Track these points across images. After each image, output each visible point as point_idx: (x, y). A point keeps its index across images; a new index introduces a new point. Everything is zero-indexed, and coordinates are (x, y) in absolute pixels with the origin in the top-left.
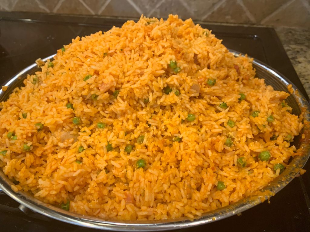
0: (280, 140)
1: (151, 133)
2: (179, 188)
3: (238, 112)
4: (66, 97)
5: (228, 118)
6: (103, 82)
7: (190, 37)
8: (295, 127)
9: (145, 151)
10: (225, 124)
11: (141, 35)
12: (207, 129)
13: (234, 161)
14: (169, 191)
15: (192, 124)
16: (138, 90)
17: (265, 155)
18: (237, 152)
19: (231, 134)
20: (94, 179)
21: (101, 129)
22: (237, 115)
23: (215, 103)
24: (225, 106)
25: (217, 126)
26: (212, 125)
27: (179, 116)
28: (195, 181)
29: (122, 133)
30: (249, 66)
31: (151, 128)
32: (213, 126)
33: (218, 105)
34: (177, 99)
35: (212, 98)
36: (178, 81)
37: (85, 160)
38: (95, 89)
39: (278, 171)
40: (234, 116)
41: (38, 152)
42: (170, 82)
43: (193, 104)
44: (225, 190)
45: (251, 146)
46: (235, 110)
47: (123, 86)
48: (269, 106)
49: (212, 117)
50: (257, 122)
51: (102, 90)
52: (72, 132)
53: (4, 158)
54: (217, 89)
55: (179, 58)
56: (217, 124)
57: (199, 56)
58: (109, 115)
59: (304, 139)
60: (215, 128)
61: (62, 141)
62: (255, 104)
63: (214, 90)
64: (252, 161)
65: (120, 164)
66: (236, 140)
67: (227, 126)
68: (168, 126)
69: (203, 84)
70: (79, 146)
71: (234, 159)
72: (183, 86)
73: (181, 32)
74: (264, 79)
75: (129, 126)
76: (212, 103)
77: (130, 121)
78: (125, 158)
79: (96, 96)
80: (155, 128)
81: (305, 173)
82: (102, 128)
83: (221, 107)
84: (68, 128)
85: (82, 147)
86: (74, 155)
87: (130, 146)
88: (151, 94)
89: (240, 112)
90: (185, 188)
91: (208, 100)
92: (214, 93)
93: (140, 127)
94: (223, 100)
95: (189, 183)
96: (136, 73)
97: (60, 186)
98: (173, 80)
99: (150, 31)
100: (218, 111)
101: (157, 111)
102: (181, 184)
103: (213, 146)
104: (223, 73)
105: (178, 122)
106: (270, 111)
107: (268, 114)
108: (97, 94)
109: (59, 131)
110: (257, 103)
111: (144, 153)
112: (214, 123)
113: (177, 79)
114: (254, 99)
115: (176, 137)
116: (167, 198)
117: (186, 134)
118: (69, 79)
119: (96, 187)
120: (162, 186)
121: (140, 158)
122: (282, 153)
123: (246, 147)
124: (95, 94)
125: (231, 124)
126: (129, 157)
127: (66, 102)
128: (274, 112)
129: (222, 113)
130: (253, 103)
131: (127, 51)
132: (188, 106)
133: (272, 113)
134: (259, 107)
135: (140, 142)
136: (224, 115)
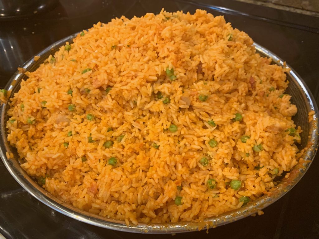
0: (262, 172)
1: (133, 135)
2: (138, 192)
3: (226, 133)
4: (68, 84)
5: (212, 138)
6: (97, 79)
7: (212, 38)
8: (286, 163)
9: (121, 150)
10: (206, 142)
11: (151, 32)
12: (187, 143)
13: (204, 180)
14: (126, 193)
15: (173, 134)
16: (126, 92)
17: (235, 184)
18: (211, 172)
19: (210, 153)
20: (71, 163)
21: (88, 121)
22: (223, 136)
23: (204, 118)
24: (213, 124)
25: (196, 143)
26: (194, 140)
27: (162, 124)
28: (154, 190)
29: (105, 129)
30: (280, 77)
31: (134, 130)
32: (194, 142)
33: (206, 121)
34: (162, 108)
35: (201, 113)
36: (168, 90)
37: (71, 144)
38: (89, 83)
39: (241, 204)
40: (219, 136)
41: (39, 126)
42: (161, 89)
43: (181, 116)
44: (180, 206)
45: (226, 171)
46: (224, 130)
47: (115, 86)
48: (261, 134)
49: (196, 132)
50: (240, 149)
51: (94, 86)
52: (67, 117)
53: (12, 126)
54: (207, 106)
55: (178, 65)
56: (198, 141)
57: (203, 66)
58: (100, 109)
59: (286, 179)
60: (195, 144)
61: (57, 123)
62: (249, 128)
63: (204, 106)
64: (221, 186)
65: (95, 157)
66: (213, 160)
67: (208, 145)
68: (150, 132)
69: (195, 97)
70: (69, 131)
71: (205, 178)
72: (174, 95)
73: (203, 31)
74: (291, 97)
75: (113, 123)
76: (201, 117)
77: (115, 119)
78: (101, 152)
79: (89, 91)
80: (137, 131)
81: (262, 215)
82: (90, 119)
83: (209, 124)
84: (63, 112)
85: (71, 132)
86: (63, 138)
87: (110, 143)
88: (139, 98)
89: (228, 133)
90: (144, 194)
91: (198, 114)
92: (204, 109)
93: (123, 127)
94: (212, 117)
95: (148, 190)
96: (131, 75)
97: (41, 163)
98: (165, 88)
99: (161, 29)
100: (205, 127)
101: (144, 114)
102: (140, 190)
103: (185, 161)
104: (227, 87)
105: (159, 130)
106: (260, 140)
107: (256, 143)
108: (89, 88)
109: (57, 113)
110: (252, 127)
111: (119, 152)
112: (196, 139)
113: (168, 88)
114: (251, 122)
115: (155, 143)
116: (122, 199)
117: (163, 143)
118: (71, 68)
119: (71, 170)
120: (121, 187)
121: (113, 156)
122: (254, 186)
123: (220, 170)
124: (87, 88)
125: (212, 143)
126: (104, 153)
127: (67, 89)
128: (265, 142)
129: (208, 130)
130: (248, 126)
131: (133, 48)
132: (174, 116)
133: (262, 143)
134: (252, 132)
135: (118, 140)
136: (209, 133)
